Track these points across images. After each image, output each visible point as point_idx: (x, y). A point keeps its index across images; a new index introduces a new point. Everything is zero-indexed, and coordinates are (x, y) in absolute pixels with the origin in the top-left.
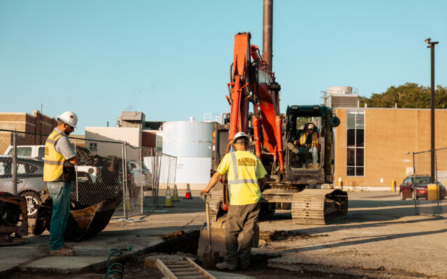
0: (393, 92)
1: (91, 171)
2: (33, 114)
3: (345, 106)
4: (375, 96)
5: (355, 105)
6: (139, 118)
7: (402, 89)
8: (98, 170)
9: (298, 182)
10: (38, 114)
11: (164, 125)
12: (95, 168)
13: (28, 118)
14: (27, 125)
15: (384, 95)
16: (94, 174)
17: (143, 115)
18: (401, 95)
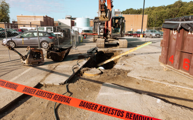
0: (127, 10)
1: (61, 34)
2: (45, 16)
3: (118, 14)
4: (123, 11)
5: (120, 14)
6: (70, 17)
7: (130, 10)
8: (63, 34)
9: (114, 37)
10: (46, 16)
11: (76, 19)
12: (62, 33)
13: (44, 17)
14: (44, 19)
15: (125, 11)
16: (62, 35)
17: (71, 16)
18: (129, 11)
